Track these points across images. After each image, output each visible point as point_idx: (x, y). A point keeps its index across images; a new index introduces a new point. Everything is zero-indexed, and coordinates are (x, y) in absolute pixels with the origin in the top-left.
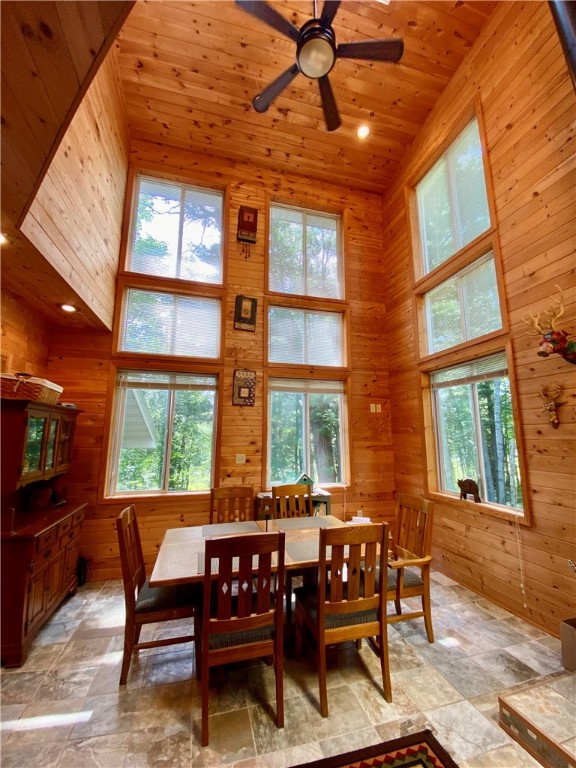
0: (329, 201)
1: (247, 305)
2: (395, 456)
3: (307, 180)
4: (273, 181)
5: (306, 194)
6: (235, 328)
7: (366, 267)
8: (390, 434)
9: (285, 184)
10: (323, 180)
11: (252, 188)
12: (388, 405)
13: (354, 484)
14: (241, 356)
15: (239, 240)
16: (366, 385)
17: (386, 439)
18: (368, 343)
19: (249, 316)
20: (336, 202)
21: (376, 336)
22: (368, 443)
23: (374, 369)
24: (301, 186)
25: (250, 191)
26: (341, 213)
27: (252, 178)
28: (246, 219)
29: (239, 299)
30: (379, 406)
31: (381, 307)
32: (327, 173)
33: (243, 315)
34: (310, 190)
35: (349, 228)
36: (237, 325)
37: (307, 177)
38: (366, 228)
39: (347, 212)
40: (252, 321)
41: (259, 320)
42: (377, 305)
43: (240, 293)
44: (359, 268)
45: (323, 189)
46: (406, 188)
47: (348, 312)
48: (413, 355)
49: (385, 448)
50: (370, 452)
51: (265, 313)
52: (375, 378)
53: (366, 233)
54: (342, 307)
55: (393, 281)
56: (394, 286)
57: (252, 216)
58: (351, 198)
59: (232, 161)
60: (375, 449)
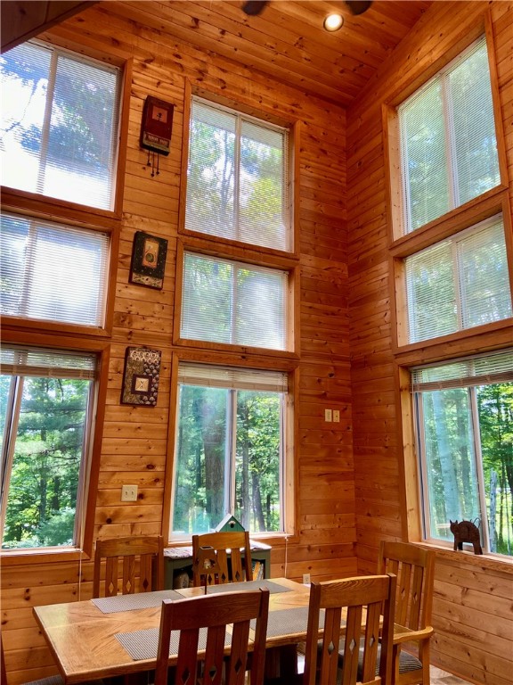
0: (276, 106)
1: (151, 247)
2: (357, 488)
3: (246, 71)
4: (197, 65)
5: (244, 91)
6: (130, 282)
7: (323, 209)
8: (351, 456)
9: (213, 72)
10: (269, 75)
11: (165, 71)
12: (349, 412)
13: (299, 532)
14: (137, 325)
15: (142, 146)
16: (319, 381)
17: (346, 463)
18: (324, 319)
19: (154, 265)
20: (286, 109)
21: (334, 309)
22: (321, 469)
23: (333, 358)
24: (236, 78)
25: (162, 75)
26: (291, 126)
27: (166, 56)
28: (155, 116)
29: (140, 238)
30: (337, 413)
31: (342, 269)
32: (275, 67)
33: (146, 263)
34: (250, 88)
35: (301, 150)
36: (135, 277)
37: (246, 67)
38: (324, 152)
39: (299, 125)
40: (158, 273)
41: (168, 273)
42: (336, 264)
43: (142, 227)
44: (312, 209)
45: (268, 88)
46: (384, 108)
47: (297, 272)
48: (388, 341)
49: (344, 476)
50: (323, 482)
51: (177, 262)
52: (332, 371)
53: (323, 159)
54: (290, 263)
55: (360, 233)
56: (362, 240)
57: (165, 113)
58: (306, 107)
59: (138, 26)
60: (330, 477)
